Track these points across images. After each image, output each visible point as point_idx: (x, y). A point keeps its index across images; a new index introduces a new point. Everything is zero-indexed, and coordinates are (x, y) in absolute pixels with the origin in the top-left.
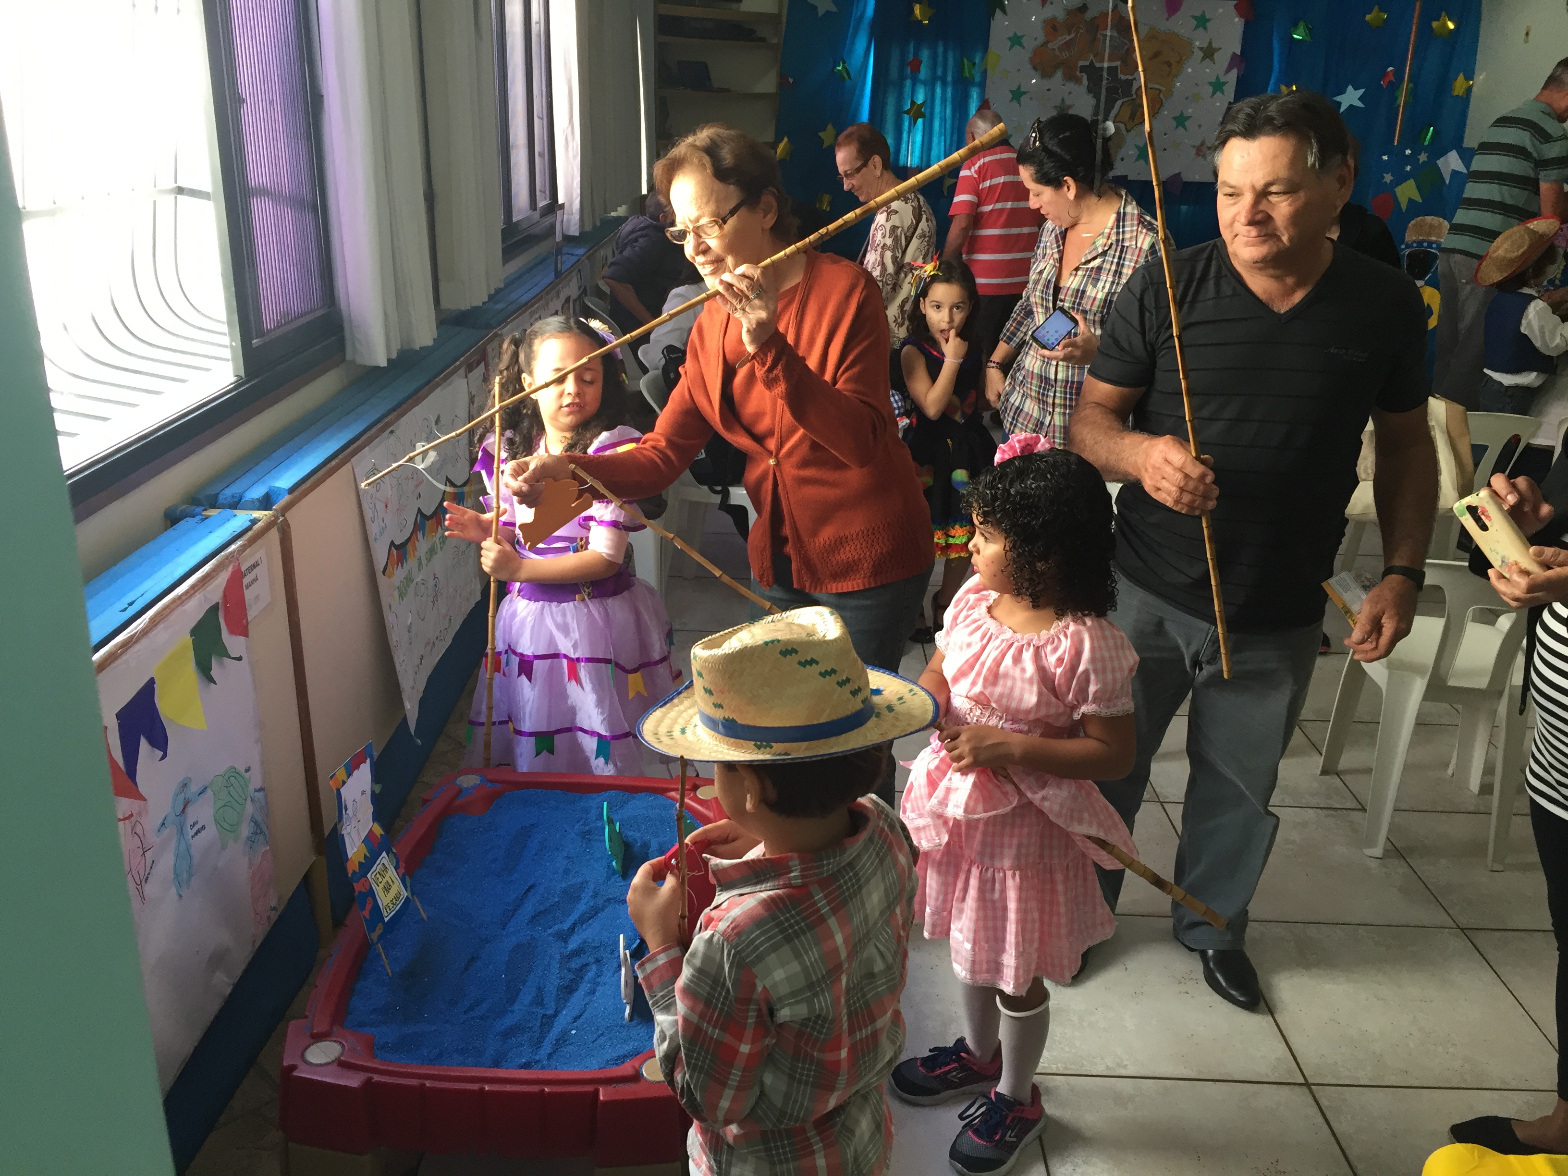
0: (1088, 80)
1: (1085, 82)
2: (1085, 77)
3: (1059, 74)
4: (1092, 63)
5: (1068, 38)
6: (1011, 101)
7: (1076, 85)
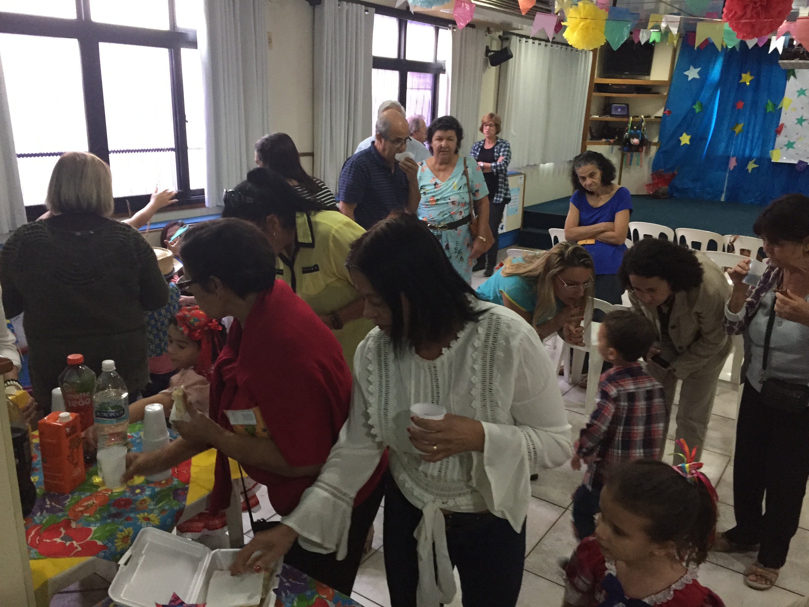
6: (797, 124)
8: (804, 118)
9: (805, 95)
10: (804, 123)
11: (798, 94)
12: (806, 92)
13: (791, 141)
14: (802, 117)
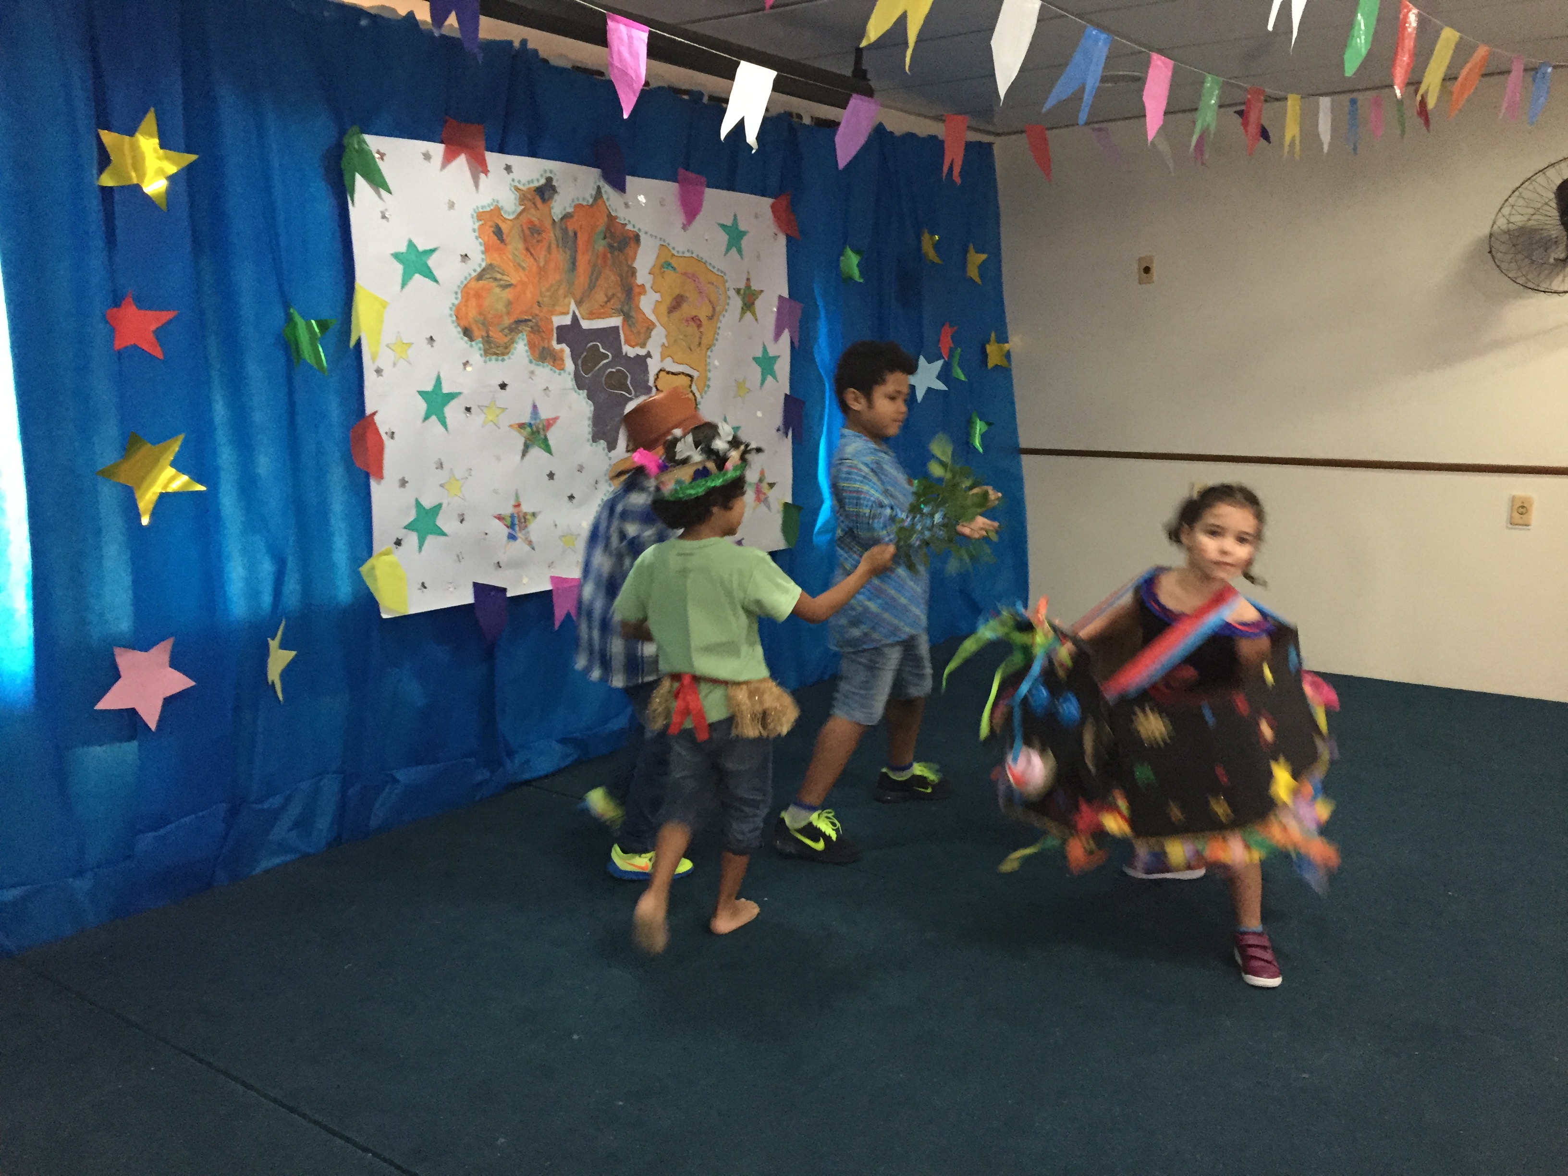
0: (575, 358)
1: (569, 365)
4: (575, 319)
6: (426, 418)
7: (555, 372)
8: (446, 389)
9: (429, 274)
10: (452, 412)
11: (399, 268)
12: (432, 262)
13: (427, 503)
14: (438, 381)
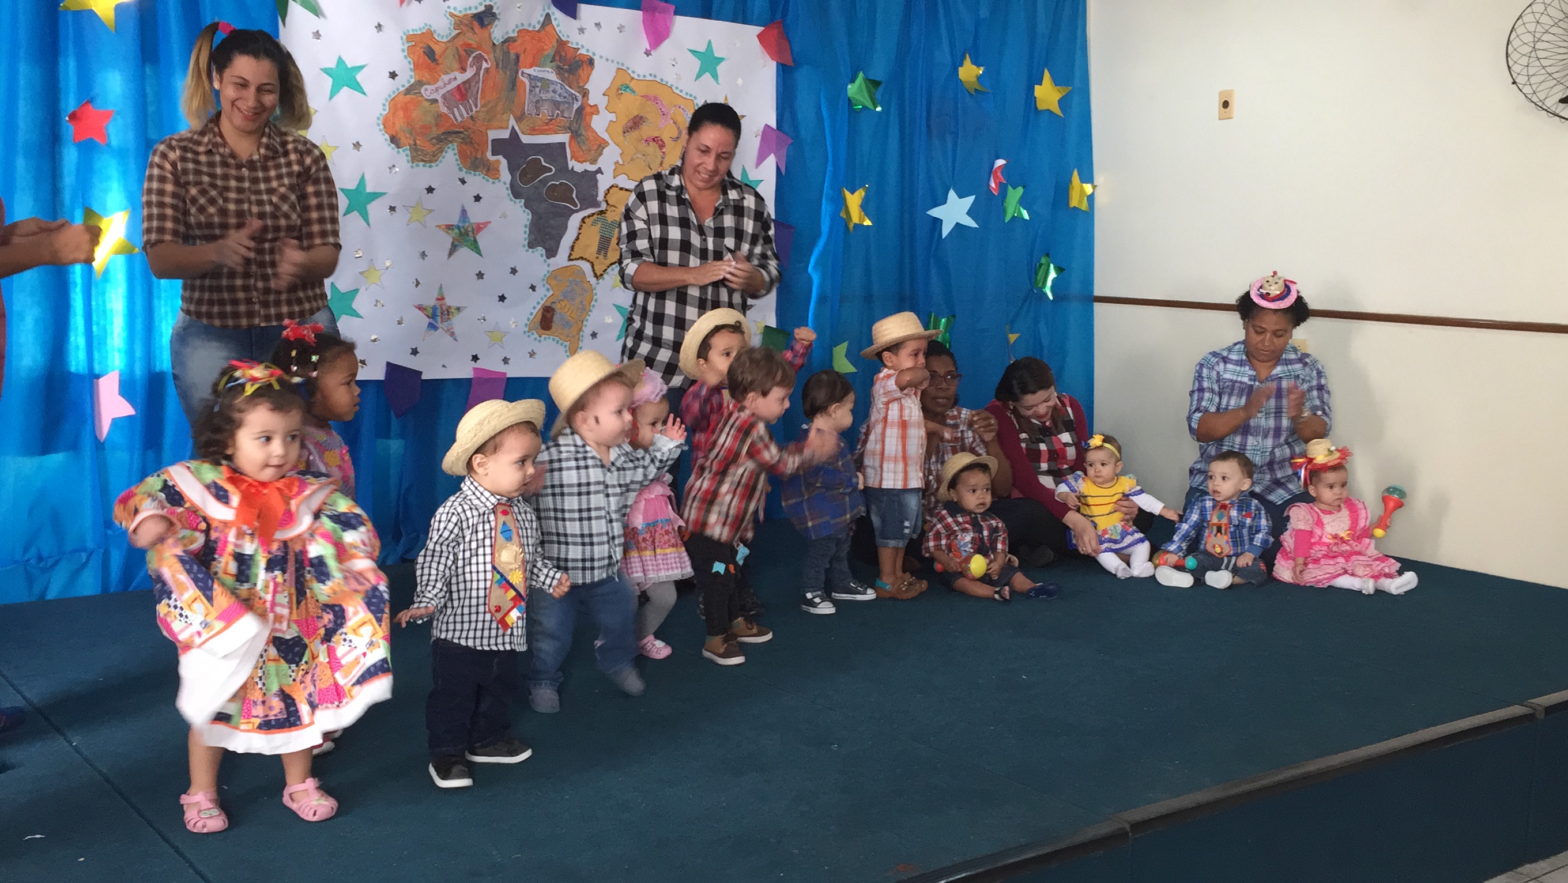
0: (512, 170)
1: (505, 175)
2: (504, 162)
3: (450, 156)
4: (514, 134)
5: (462, 78)
7: (488, 181)
10: (375, 210)
12: (359, 77)
13: (343, 288)
14: (362, 181)
